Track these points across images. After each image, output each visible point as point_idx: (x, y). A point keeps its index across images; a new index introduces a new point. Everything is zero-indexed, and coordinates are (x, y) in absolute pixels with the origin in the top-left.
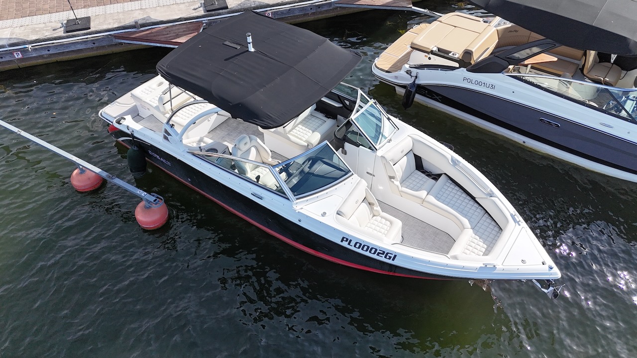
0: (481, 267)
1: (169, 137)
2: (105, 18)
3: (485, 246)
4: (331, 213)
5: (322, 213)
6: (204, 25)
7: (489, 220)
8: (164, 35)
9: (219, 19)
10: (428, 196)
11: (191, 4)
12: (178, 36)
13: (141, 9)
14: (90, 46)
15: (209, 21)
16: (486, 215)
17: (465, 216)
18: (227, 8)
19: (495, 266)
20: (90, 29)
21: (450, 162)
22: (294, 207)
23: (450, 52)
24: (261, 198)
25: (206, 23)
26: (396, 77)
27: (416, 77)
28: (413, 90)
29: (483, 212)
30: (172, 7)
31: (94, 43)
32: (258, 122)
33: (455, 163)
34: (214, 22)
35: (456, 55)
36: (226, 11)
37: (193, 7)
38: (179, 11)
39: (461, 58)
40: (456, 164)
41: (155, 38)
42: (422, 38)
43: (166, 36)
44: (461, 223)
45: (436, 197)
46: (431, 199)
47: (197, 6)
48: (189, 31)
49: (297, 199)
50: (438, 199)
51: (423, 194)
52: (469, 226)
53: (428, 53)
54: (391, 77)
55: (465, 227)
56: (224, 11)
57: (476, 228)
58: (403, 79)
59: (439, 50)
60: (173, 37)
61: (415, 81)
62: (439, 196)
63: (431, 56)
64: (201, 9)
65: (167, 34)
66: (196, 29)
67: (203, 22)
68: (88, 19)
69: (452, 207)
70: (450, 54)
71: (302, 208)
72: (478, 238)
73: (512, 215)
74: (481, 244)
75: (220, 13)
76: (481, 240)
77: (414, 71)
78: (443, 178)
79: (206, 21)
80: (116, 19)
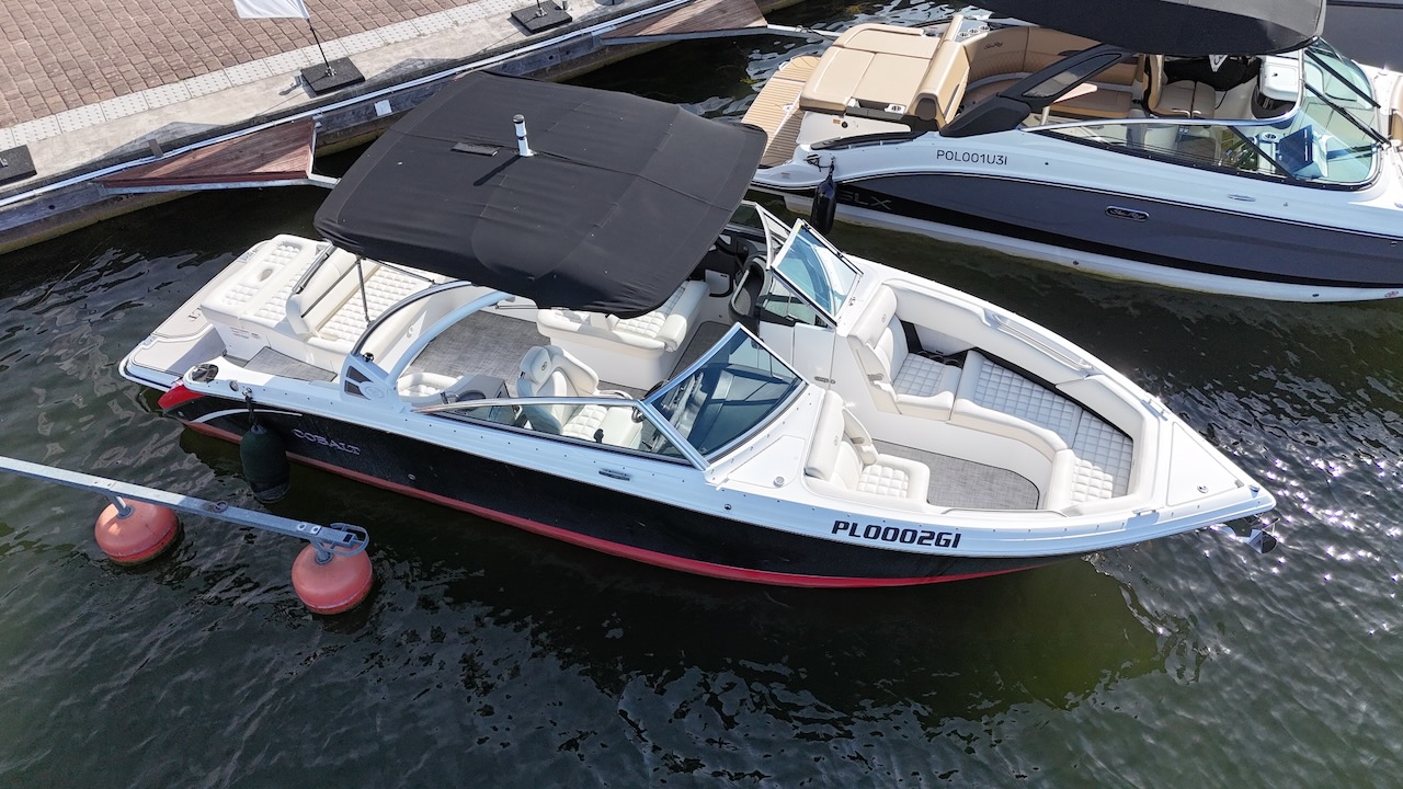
0: (1130, 519)
1: (362, 386)
2: (66, 142)
3: (1111, 478)
4: (793, 474)
5: (774, 479)
6: (318, 124)
7: (1096, 424)
8: (228, 161)
9: (350, 108)
10: (959, 401)
11: (271, 81)
12: (265, 160)
13: (150, 109)
14: (44, 213)
15: (327, 114)
16: (1086, 415)
17: (1047, 425)
18: (362, 80)
19: (1154, 511)
20: (35, 173)
21: (984, 321)
22: (709, 479)
23: (887, 105)
24: (625, 477)
25: (319, 120)
26: (786, 176)
27: (832, 167)
28: (831, 196)
29: (1078, 410)
30: (225, 94)
31: (52, 207)
32: (608, 306)
33: (995, 322)
34: (338, 116)
35: (899, 109)
36: (362, 86)
37: (278, 89)
38: (246, 101)
39: (913, 113)
40: (999, 324)
41: (209, 172)
42: (817, 85)
43: (236, 162)
44: (1045, 441)
45: (975, 400)
46: (966, 405)
47: (287, 86)
48: (288, 143)
49: (711, 461)
50: (981, 403)
51: (946, 398)
52: (1064, 445)
53: (840, 114)
54: (772, 177)
55: (1057, 447)
56: (356, 87)
57: (1077, 445)
58: (801, 175)
59: (862, 103)
60: (254, 164)
61: (830, 177)
62: (979, 396)
63: (847, 119)
64: (301, 89)
65: (237, 158)
66: (303, 138)
67: (314, 118)
68: (22, 152)
69: (1013, 414)
70: (889, 110)
71: (726, 480)
72: (1089, 464)
73: (1143, 403)
74: (1100, 474)
75: (349, 94)
76: (1096, 467)
77: (826, 157)
78: (971, 358)
79: (320, 116)
80: (95, 142)
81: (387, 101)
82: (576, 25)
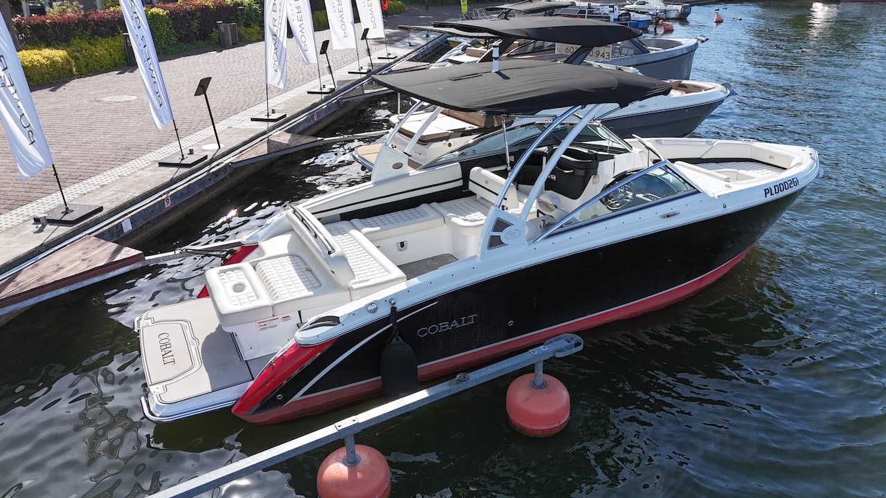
1: (503, 235)
11: (14, 230)
18: (101, 208)
22: (709, 195)
23: (464, 128)
24: (677, 214)
35: (472, 127)
36: (104, 213)
37: (29, 232)
47: (34, 229)
75: (98, 219)
81: (129, 219)
82: (212, 159)
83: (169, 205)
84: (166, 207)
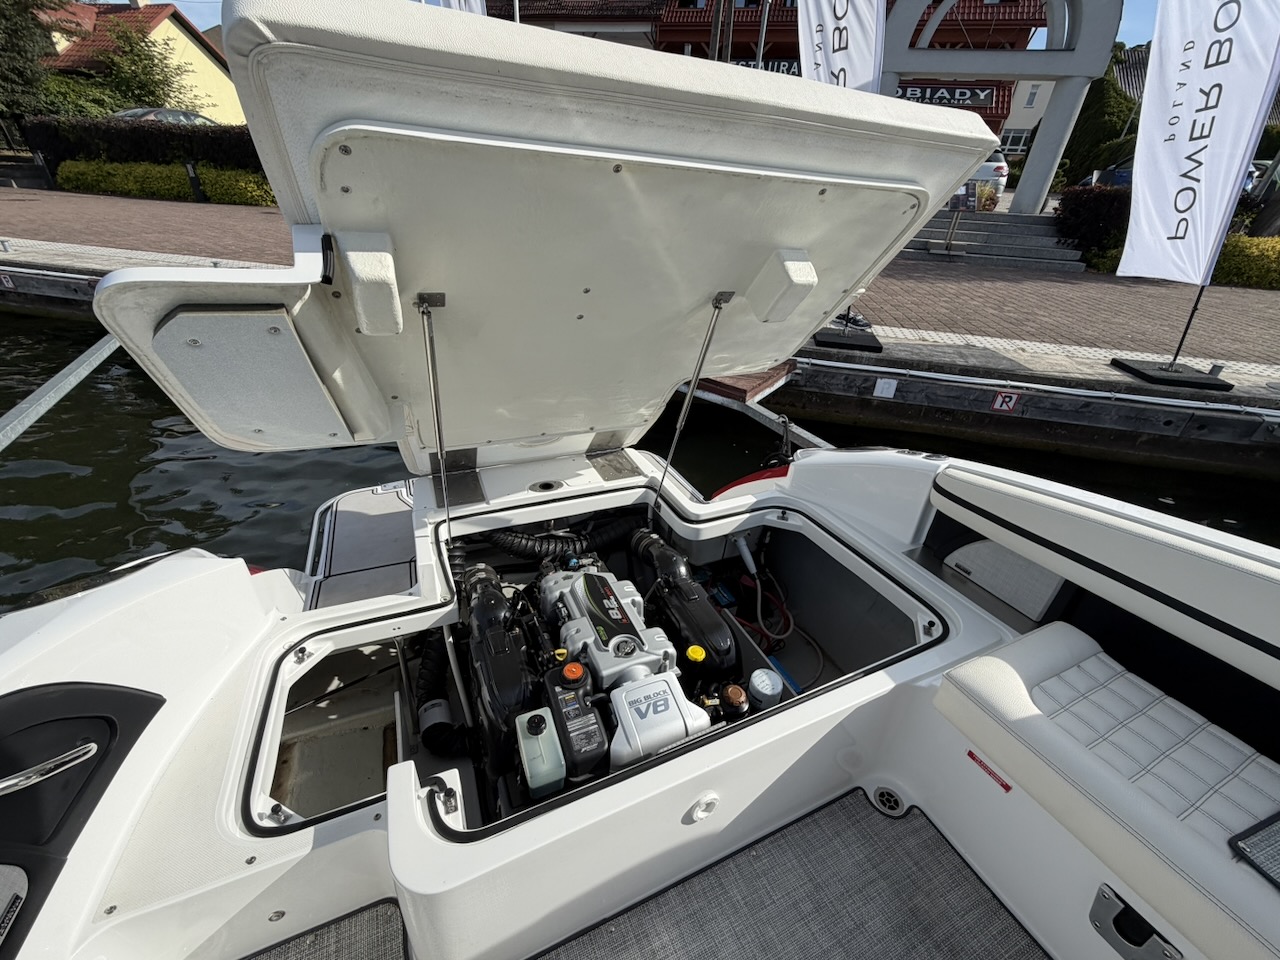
15: (817, 367)
18: (877, 349)
56: (866, 354)
75: (855, 357)
81: (894, 383)
82: (1236, 397)
83: (1005, 407)
84: (997, 406)
